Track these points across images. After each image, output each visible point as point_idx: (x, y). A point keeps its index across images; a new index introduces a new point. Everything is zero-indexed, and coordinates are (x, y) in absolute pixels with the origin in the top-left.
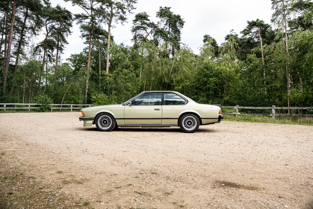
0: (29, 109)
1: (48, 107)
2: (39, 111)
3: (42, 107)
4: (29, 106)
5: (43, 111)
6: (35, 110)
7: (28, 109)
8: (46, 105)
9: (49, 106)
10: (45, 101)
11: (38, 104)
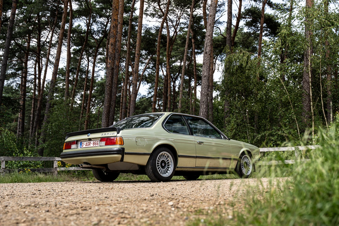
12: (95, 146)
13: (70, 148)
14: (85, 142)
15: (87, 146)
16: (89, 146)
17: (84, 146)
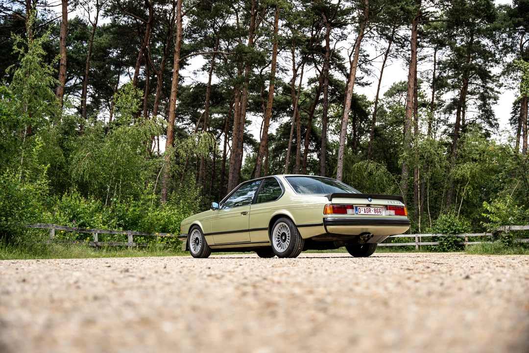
0: (417, 247)
1: (455, 242)
2: (435, 250)
3: (442, 240)
4: (417, 239)
5: (444, 251)
6: (428, 249)
7: (414, 246)
8: (449, 237)
9: (458, 237)
10: (449, 227)
11: (434, 235)
12: (377, 214)
13: (346, 213)
14: (363, 208)
15: (367, 213)
16: (369, 213)
17: (362, 212)
